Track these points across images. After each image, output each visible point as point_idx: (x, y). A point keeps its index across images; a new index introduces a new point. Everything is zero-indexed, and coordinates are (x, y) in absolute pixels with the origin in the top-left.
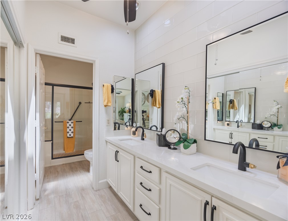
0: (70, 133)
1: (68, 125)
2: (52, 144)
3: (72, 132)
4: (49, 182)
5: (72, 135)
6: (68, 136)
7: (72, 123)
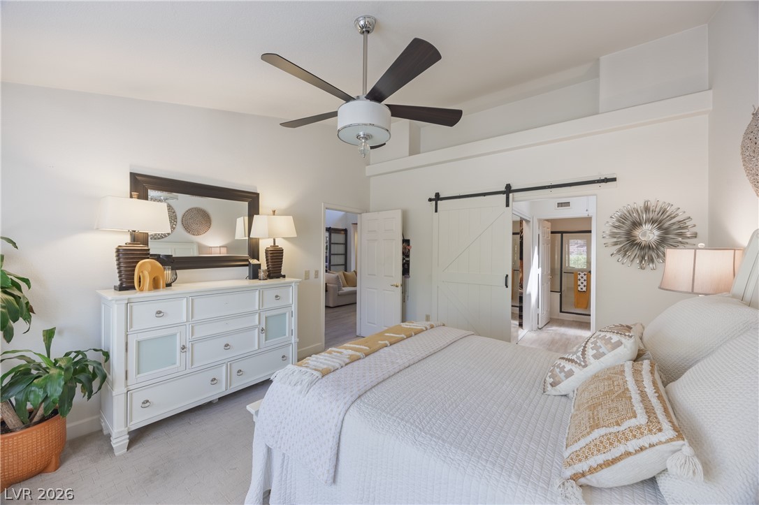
0: (582, 286)
1: (579, 277)
2: (561, 295)
3: (585, 286)
4: (552, 326)
5: (584, 289)
6: (579, 289)
7: (585, 275)
